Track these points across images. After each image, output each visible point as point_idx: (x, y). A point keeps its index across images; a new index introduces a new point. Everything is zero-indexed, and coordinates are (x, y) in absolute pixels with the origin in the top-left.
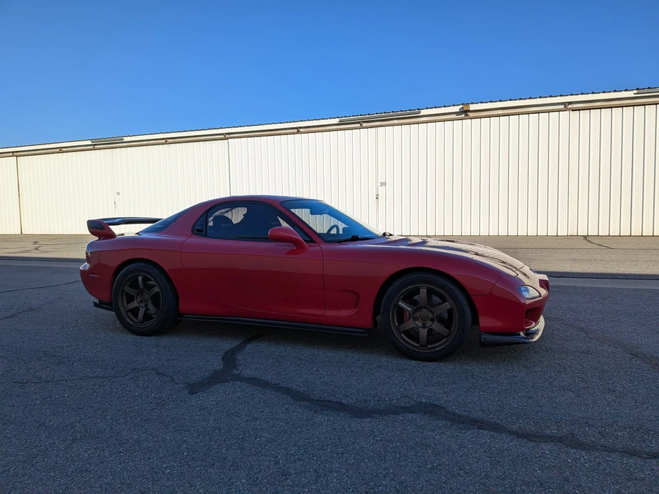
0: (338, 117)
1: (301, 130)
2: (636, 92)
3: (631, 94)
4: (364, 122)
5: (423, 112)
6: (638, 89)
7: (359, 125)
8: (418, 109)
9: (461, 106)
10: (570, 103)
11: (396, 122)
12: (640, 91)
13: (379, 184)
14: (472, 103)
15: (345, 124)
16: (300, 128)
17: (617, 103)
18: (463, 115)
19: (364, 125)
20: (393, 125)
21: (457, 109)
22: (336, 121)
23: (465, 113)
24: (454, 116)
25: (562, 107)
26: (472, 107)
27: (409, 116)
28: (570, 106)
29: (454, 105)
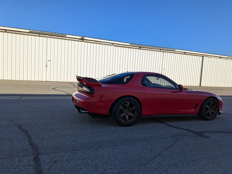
1: (7, 31)
2: (130, 44)
3: (129, 44)
4: (41, 34)
5: (67, 36)
7: (39, 35)
8: (65, 34)
9: (81, 37)
10: (114, 44)
11: (55, 37)
12: (131, 44)
13: (48, 61)
14: (85, 37)
15: (32, 33)
16: (7, 30)
17: (125, 46)
18: (82, 40)
19: (41, 35)
20: (54, 38)
21: (80, 37)
22: (28, 31)
23: (82, 39)
24: (78, 40)
25: (111, 44)
26: (85, 38)
27: (62, 36)
29: (79, 36)
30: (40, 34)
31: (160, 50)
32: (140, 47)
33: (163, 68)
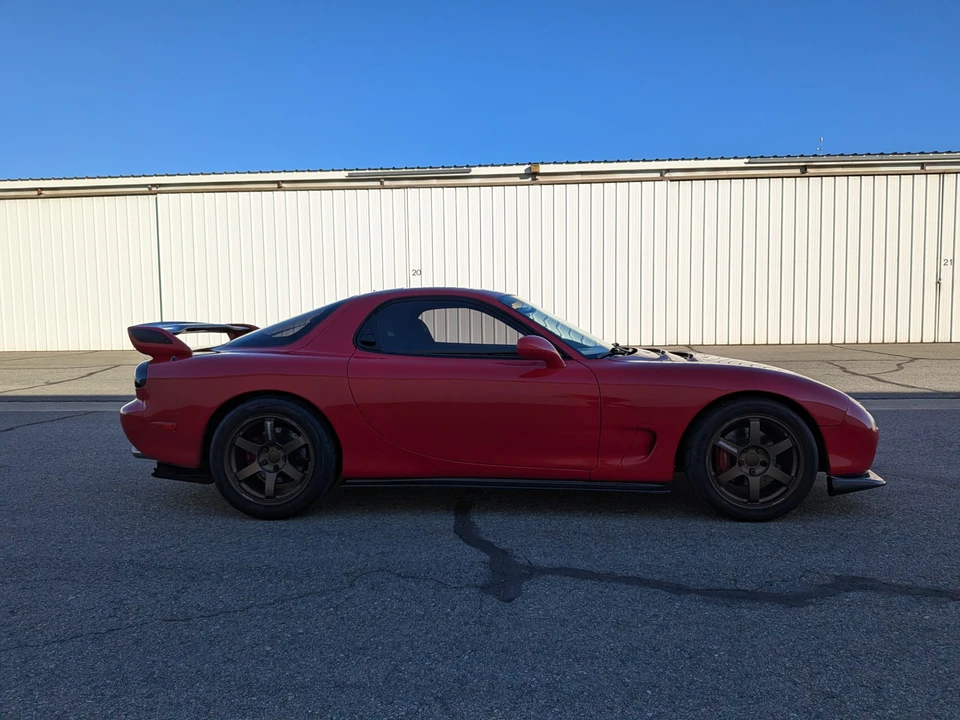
0: (345, 170)
1: (284, 185)
2: (747, 160)
3: (741, 163)
4: (386, 179)
5: (475, 171)
6: (749, 157)
7: (378, 183)
8: (467, 166)
9: (527, 166)
10: (668, 171)
11: (434, 182)
12: (752, 160)
13: (412, 273)
14: (542, 163)
15: (355, 180)
16: (283, 182)
17: (725, 173)
18: (530, 179)
19: (386, 183)
20: (431, 187)
21: (521, 169)
22: (343, 175)
23: (533, 175)
24: (517, 180)
25: (658, 175)
26: (543, 169)
27: (454, 175)
28: (667, 175)
29: (517, 164)
30: (383, 179)
31: (922, 165)
32: (804, 169)
33: (947, 254)
